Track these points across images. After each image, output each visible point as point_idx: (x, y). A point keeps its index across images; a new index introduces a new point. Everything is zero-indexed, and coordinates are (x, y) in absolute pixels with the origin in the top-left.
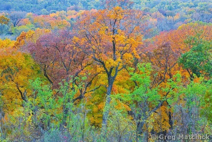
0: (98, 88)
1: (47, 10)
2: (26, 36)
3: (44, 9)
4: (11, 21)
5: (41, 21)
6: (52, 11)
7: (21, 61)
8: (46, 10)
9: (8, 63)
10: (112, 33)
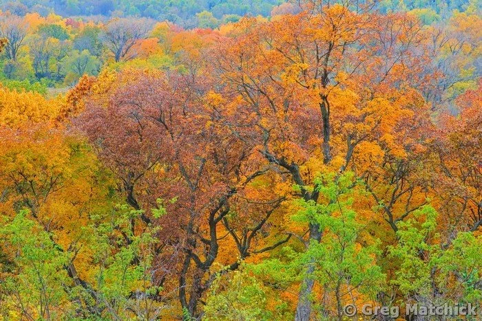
0: (284, 242)
1: (215, 16)
2: (94, 87)
3: (205, 11)
4: (109, 45)
5: (192, 46)
6: (228, 16)
7: (58, 159)
8: (211, 13)
9: (21, 163)
10: (319, 81)
